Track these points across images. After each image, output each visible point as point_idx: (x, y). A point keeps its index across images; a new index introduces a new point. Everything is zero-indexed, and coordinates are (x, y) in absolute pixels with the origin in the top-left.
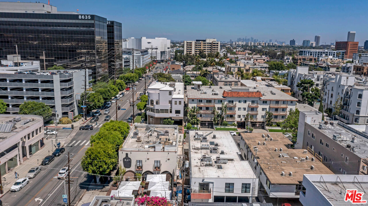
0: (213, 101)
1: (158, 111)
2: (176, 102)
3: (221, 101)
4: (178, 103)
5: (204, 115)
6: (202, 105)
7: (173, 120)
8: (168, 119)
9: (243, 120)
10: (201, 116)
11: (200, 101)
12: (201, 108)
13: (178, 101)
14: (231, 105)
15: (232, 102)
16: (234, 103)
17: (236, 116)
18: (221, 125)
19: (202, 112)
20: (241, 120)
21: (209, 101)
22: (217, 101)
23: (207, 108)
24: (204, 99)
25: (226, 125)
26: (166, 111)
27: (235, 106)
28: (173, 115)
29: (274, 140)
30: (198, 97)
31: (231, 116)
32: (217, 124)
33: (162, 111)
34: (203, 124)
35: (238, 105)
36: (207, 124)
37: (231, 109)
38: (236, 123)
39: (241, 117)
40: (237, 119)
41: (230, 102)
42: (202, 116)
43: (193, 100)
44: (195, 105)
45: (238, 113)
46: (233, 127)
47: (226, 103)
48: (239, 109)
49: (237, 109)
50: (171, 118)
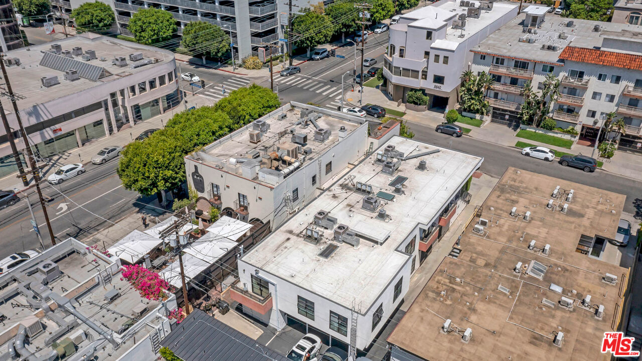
0: (530, 66)
1: (398, 72)
2: (437, 56)
3: (551, 69)
4: (441, 59)
5: (505, 96)
6: (502, 70)
7: (430, 95)
8: (416, 90)
9: (600, 124)
10: (496, 96)
11: (500, 61)
12: (497, 78)
13: (442, 55)
14: (574, 82)
15: (581, 75)
16: (585, 78)
17: (583, 113)
18: (538, 126)
19: (497, 86)
20: (595, 123)
21: (522, 65)
22: (539, 68)
23: (514, 82)
24: (510, 58)
25: (551, 129)
26: (415, 73)
27: (584, 88)
28: (429, 85)
29: (571, 213)
31: (570, 111)
32: (530, 122)
33: (406, 72)
34: (498, 115)
35: (593, 83)
36: (507, 117)
37: (572, 91)
38: (578, 129)
39: (598, 116)
40: (584, 119)
41: (573, 73)
42: (499, 97)
43: (483, 57)
44: (487, 69)
45: (588, 103)
46: (567, 137)
47: (562, 75)
48: (595, 95)
49: (588, 95)
50: (423, 91)
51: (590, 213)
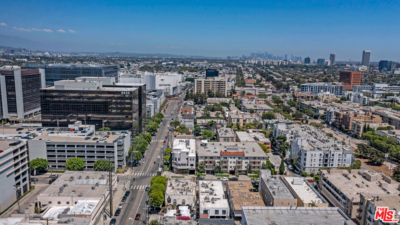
0: (214, 158)
1: (180, 165)
2: (191, 159)
3: (219, 158)
4: (192, 160)
5: (209, 167)
6: (207, 160)
7: (189, 170)
8: (186, 169)
9: (233, 169)
10: (206, 167)
11: (206, 157)
12: (206, 162)
13: (192, 158)
14: (225, 160)
15: (226, 158)
16: (228, 159)
17: (229, 167)
18: (219, 173)
19: (207, 164)
20: (232, 169)
21: (211, 158)
22: (216, 158)
23: (211, 162)
24: (209, 157)
25: (222, 173)
26: (185, 165)
27: (228, 161)
28: (189, 167)
29: (244, 187)
30: (205, 156)
31: (226, 167)
32: (217, 172)
33: (182, 165)
34: (208, 172)
35: (230, 160)
36: (210, 172)
37: (225, 162)
38: (229, 171)
39: (232, 167)
40: (229, 169)
41: (224, 158)
42: (207, 167)
43: (201, 157)
44: (203, 160)
45: (230, 165)
46: (227, 174)
47: (222, 159)
48: (231, 162)
49: (229, 163)
50: (187, 169)
51: (247, 186)
